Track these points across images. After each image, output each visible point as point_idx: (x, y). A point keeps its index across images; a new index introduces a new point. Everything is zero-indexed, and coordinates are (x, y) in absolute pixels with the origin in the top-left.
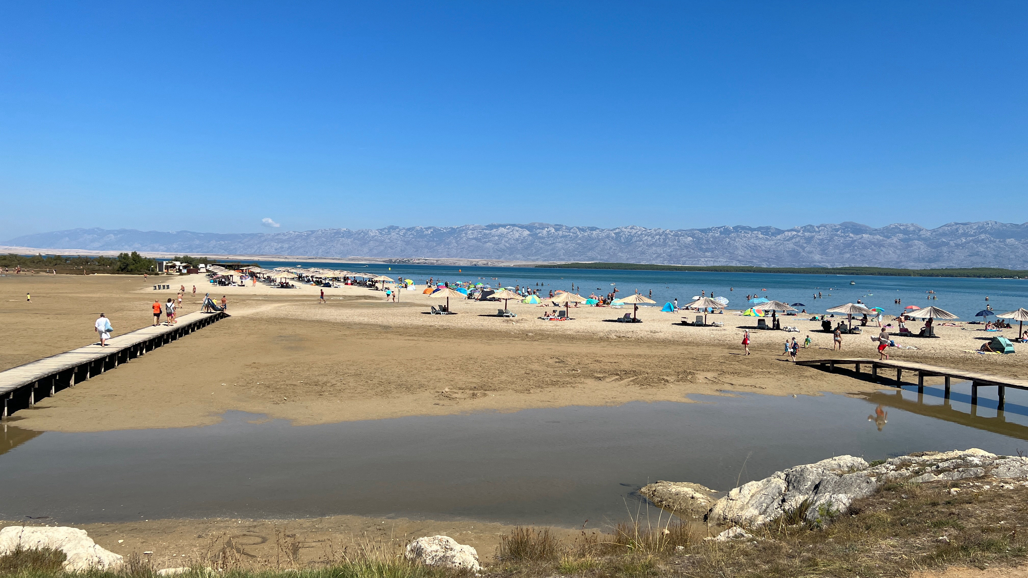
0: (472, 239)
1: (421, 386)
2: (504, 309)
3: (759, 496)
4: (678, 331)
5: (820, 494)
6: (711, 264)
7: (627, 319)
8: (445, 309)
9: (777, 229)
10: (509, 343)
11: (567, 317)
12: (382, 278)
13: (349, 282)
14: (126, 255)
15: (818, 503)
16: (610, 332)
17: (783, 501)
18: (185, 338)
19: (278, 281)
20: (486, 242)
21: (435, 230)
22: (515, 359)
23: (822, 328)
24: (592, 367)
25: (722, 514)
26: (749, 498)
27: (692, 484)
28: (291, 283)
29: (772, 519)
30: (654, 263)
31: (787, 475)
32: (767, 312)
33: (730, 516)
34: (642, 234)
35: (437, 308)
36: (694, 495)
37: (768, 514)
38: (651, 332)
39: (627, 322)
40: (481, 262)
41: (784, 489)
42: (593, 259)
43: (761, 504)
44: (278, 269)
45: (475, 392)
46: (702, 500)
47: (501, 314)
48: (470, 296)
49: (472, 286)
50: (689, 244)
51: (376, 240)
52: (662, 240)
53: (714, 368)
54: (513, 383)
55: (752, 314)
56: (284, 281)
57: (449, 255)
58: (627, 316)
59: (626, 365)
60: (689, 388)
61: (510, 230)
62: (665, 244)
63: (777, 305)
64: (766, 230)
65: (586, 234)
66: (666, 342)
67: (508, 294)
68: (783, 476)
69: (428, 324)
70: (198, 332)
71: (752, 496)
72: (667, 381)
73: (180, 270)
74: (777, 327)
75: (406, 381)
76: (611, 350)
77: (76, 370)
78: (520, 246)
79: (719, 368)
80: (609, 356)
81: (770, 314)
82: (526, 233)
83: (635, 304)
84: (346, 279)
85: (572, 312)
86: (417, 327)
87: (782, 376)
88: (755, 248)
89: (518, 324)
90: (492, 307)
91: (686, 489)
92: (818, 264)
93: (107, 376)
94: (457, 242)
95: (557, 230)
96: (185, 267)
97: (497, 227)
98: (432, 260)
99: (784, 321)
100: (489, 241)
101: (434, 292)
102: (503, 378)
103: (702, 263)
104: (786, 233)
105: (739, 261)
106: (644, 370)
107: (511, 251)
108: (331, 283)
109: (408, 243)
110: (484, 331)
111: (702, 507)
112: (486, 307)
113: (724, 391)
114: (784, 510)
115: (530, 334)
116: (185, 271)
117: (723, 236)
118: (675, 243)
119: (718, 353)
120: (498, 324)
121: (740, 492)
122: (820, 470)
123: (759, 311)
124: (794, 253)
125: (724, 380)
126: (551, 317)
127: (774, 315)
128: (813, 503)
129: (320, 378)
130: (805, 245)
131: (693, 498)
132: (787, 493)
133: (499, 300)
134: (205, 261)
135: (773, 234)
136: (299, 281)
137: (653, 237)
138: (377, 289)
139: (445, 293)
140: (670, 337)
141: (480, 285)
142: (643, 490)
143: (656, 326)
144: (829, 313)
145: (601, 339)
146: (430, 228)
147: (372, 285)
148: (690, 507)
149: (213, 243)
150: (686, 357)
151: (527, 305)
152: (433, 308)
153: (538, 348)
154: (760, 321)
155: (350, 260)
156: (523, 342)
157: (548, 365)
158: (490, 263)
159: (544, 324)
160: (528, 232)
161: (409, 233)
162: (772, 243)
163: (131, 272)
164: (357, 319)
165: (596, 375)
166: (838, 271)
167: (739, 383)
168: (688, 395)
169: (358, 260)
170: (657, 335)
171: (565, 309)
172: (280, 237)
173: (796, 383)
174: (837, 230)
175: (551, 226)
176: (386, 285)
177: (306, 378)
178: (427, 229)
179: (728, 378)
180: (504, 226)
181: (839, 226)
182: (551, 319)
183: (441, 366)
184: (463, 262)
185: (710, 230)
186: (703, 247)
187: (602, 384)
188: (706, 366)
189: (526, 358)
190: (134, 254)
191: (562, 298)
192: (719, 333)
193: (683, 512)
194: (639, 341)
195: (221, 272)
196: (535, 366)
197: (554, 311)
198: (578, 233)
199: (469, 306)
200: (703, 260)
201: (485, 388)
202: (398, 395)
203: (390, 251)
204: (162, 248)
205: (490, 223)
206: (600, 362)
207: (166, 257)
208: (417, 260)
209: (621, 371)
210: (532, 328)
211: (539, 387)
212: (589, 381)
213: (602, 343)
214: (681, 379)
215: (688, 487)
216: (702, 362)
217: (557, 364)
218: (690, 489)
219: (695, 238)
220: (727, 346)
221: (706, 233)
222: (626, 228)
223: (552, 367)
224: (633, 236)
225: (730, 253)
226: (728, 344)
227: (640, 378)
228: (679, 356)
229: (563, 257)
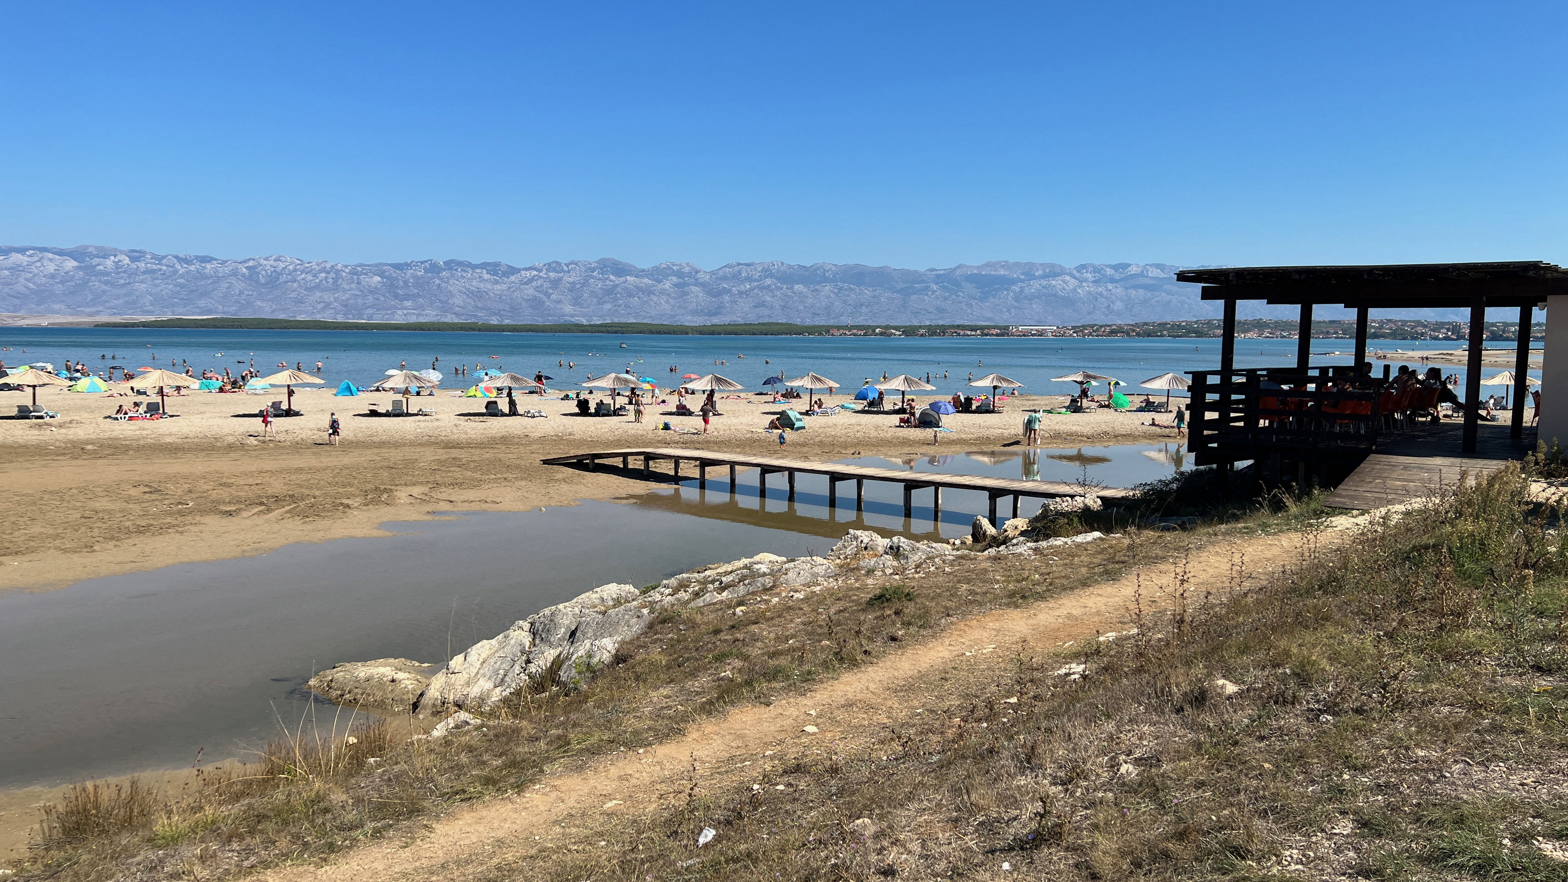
2: (29, 404)
3: (492, 661)
4: (363, 426)
5: (577, 642)
6: (413, 319)
9: (509, 266)
10: (44, 466)
11: (164, 413)
15: (575, 656)
16: (246, 434)
17: (528, 661)
22: (60, 494)
23: (577, 410)
24: (214, 495)
25: (440, 697)
26: (478, 666)
27: (392, 660)
29: (512, 691)
30: (319, 317)
31: (532, 624)
33: (450, 698)
34: (295, 270)
36: (395, 677)
37: (506, 684)
41: (527, 646)
42: (210, 312)
43: (496, 672)
46: (408, 682)
47: (24, 414)
50: (376, 287)
52: (331, 281)
53: (422, 479)
54: (56, 537)
55: (479, 394)
59: (277, 487)
60: (385, 514)
61: (35, 259)
62: (336, 287)
63: (514, 378)
64: (493, 268)
65: (192, 268)
67: (39, 377)
68: (526, 626)
71: (482, 663)
72: (348, 506)
74: (514, 411)
76: (249, 465)
78: (58, 289)
79: (431, 479)
80: (246, 475)
81: (504, 393)
82: (71, 264)
83: (289, 386)
85: (171, 404)
87: (523, 483)
88: (478, 295)
89: (62, 430)
90: (7, 401)
91: (382, 670)
92: (570, 318)
95: (133, 260)
102: (36, 529)
103: (399, 318)
104: (523, 273)
105: (457, 315)
106: (307, 492)
107: (41, 297)
111: (408, 692)
113: (439, 513)
114: (529, 675)
115: (89, 447)
117: (430, 275)
118: (353, 286)
119: (429, 455)
120: (19, 433)
121: (465, 659)
122: (577, 610)
123: (487, 389)
124: (535, 303)
125: (440, 496)
126: (130, 414)
127: (509, 395)
128: (568, 657)
130: (550, 291)
131: (393, 681)
132: (533, 649)
133: (18, 387)
135: (504, 274)
137: (315, 276)
140: (351, 437)
142: (312, 682)
144: (586, 389)
145: (230, 447)
148: (389, 696)
150: (379, 465)
153: (108, 471)
154: (489, 403)
156: (74, 462)
157: (128, 500)
159: (117, 427)
160: (74, 263)
162: (505, 287)
165: (222, 508)
166: (597, 329)
167: (462, 498)
168: (381, 526)
171: (159, 399)
173: (544, 491)
174: (592, 270)
175: (122, 252)
179: (446, 493)
180: (21, 251)
181: (596, 265)
182: (131, 418)
185: (408, 265)
186: (399, 291)
187: (233, 523)
188: (409, 478)
189: (83, 490)
191: (151, 380)
192: (429, 424)
193: (379, 704)
194: (299, 447)
196: (103, 504)
197: (136, 404)
198: (178, 266)
200: (400, 312)
206: (229, 485)
209: (267, 497)
210: (93, 436)
211: (112, 538)
212: (208, 519)
213: (232, 455)
214: (372, 501)
215: (385, 666)
216: (404, 471)
217: (147, 496)
218: (389, 668)
219: (386, 277)
220: (442, 445)
221: (402, 270)
222: (266, 259)
223: (138, 501)
224: (280, 274)
225: (441, 302)
226: (443, 441)
227: (302, 504)
228: (365, 465)
229: (151, 308)
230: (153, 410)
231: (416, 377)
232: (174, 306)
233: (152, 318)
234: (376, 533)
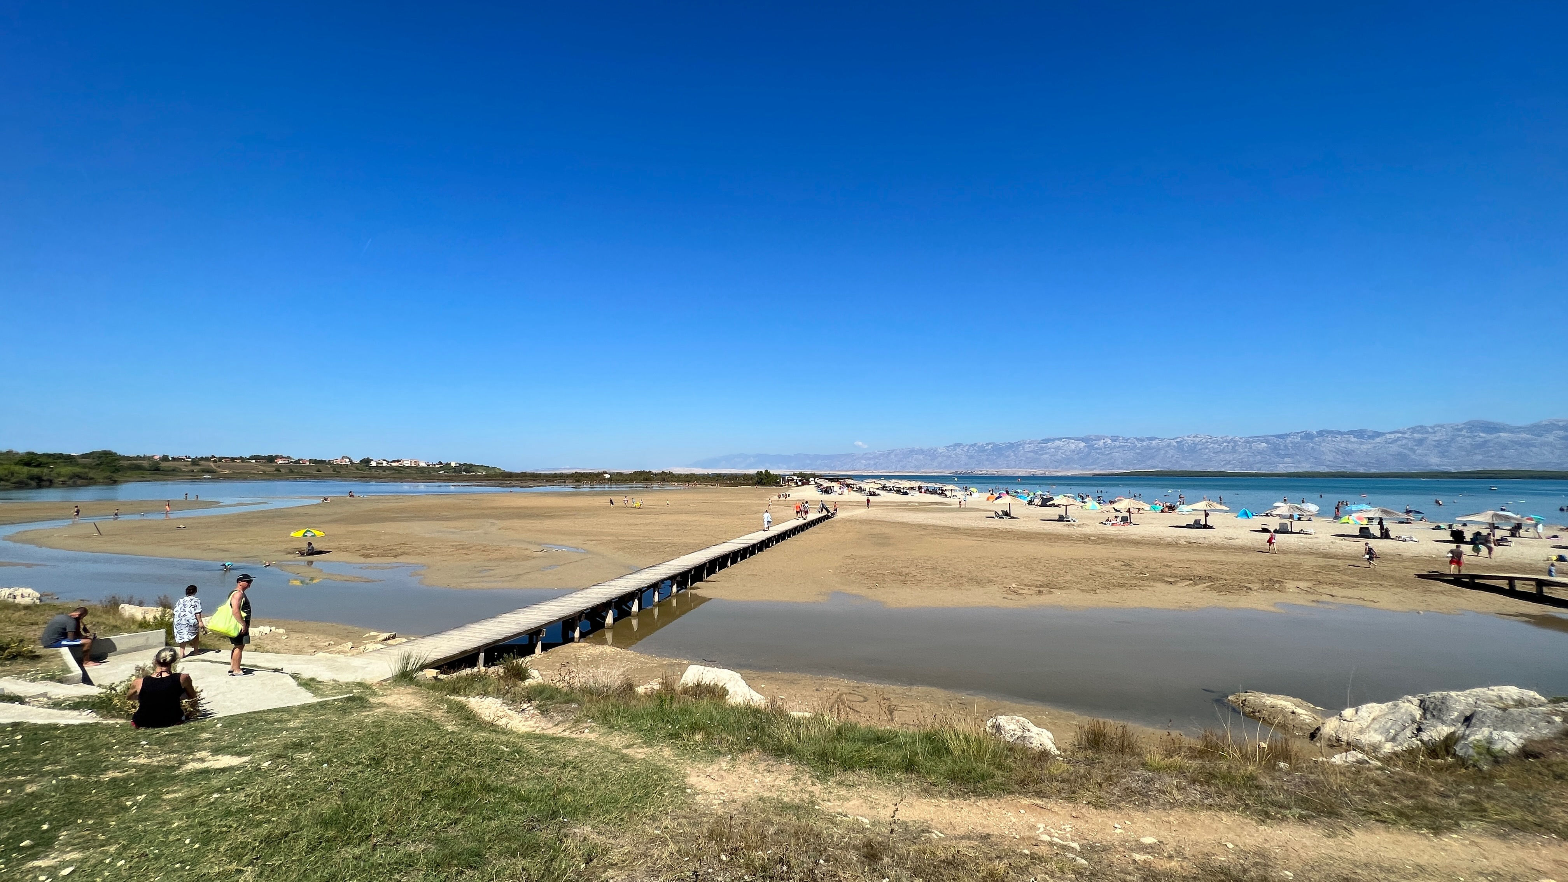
0: (1030, 452)
1: (990, 581)
2: (1064, 514)
3: (1383, 721)
4: (1258, 538)
5: (1473, 727)
6: (1292, 470)
7: (1197, 525)
8: (1006, 514)
9: (1375, 432)
10: (1071, 546)
11: (1131, 523)
12: (949, 487)
13: (923, 490)
14: (761, 472)
15: (1471, 738)
16: (1179, 537)
17: (1419, 730)
18: (802, 534)
19: (867, 490)
20: (1042, 454)
21: (995, 445)
22: (1079, 561)
23: (1451, 539)
24: (1161, 571)
25: (1334, 735)
26: (1369, 722)
27: (1291, 698)
28: (877, 492)
29: (1404, 749)
30: (1223, 470)
31: (1422, 701)
32: (1370, 519)
33: (1344, 738)
34: (1207, 442)
35: (1001, 513)
36: (1295, 710)
37: (1398, 742)
38: (1226, 538)
39: (1197, 528)
40: (1039, 472)
41: (1418, 717)
42: (1154, 467)
43: (1388, 731)
44: (866, 481)
45: (1041, 589)
46: (1306, 717)
47: (1061, 519)
48: (1030, 503)
49: (1032, 495)
50: (1263, 451)
51: (943, 456)
52: (1230, 447)
53: (1306, 577)
54: (1078, 583)
55: (1351, 522)
56: (871, 490)
57: (1008, 467)
58: (1197, 522)
59: (1200, 570)
60: (1276, 596)
61: (1066, 443)
62: (1234, 451)
64: (1360, 434)
65: (1145, 444)
66: (1244, 550)
67: (1068, 501)
68: (1416, 701)
69: (992, 526)
70: (811, 529)
71: (1374, 719)
72: (1250, 589)
73: (797, 483)
74: (1385, 535)
75: (977, 576)
76: (1180, 555)
77: (731, 555)
78: (1076, 457)
79: (1314, 578)
80: (1180, 561)
81: (1376, 522)
82: (1082, 444)
83: (1205, 511)
84: (920, 488)
85: (1134, 518)
86: (983, 530)
87: (1400, 590)
88: (1348, 453)
89: (1079, 529)
90: (1053, 512)
91: (1283, 703)
92: (1437, 468)
93: (750, 560)
94: (1015, 455)
95: (1113, 441)
96: (800, 481)
97: (1053, 440)
98: (993, 471)
99: (1394, 529)
100: (1046, 453)
101: (996, 499)
102: (1068, 577)
103: (1281, 469)
104: (1388, 436)
105: (1328, 466)
106: (1220, 576)
107: (1068, 461)
108: (908, 491)
109: (971, 457)
110: (1046, 534)
111: (1307, 724)
112: (1046, 512)
113: (1322, 602)
114: (1421, 741)
115: (1092, 538)
116: (800, 483)
117: (1305, 441)
118: (1246, 450)
119: (1310, 562)
120: (1060, 528)
121: (1356, 713)
122: (1470, 700)
123: (1360, 519)
124: (1401, 457)
125: (1322, 591)
126: (1113, 522)
127: (1381, 523)
128: (1464, 737)
129: (903, 569)
130: (1416, 448)
131: (1293, 713)
132: (1424, 721)
133: (1058, 506)
134: (814, 476)
135: (1370, 437)
136: (883, 489)
137: (1220, 445)
138: (946, 496)
139: (1007, 499)
140: (1249, 544)
141: (1039, 493)
142: (1231, 698)
143: (1230, 532)
144: (1459, 522)
145: (1169, 545)
146: (990, 444)
147: (942, 493)
148: (1290, 722)
149: (819, 462)
150: (1271, 564)
151: (1086, 511)
152: (996, 512)
153: (1101, 551)
154: (1361, 529)
155: (923, 472)
156: (1085, 545)
157: (1113, 568)
158: (1047, 473)
159: (1106, 529)
160: (1084, 444)
161: (972, 448)
162: (1370, 446)
163: (764, 485)
164: (931, 521)
165: (1166, 579)
166: (1466, 475)
167: (1341, 594)
168: (1275, 604)
169: (931, 472)
170: (1233, 542)
171: (1127, 515)
172: (868, 456)
173: (1421, 599)
174: (1460, 430)
175: (1107, 437)
176: (954, 493)
177: (893, 568)
178: (988, 444)
179: (1327, 589)
180: (1060, 439)
181: (1463, 426)
182: (1113, 524)
183: (1008, 565)
184: (1022, 473)
185: (1288, 435)
186: (1281, 452)
187: (1172, 588)
188: (1296, 575)
189: (1090, 560)
190: (766, 471)
191: (1123, 504)
192: (1310, 540)
193: (1283, 727)
194: (1213, 547)
195: (826, 484)
196: (1100, 568)
197: (1116, 517)
198: (1136, 443)
199: (1029, 511)
200: (1281, 465)
201: (1049, 586)
202: (969, 588)
203: (955, 464)
204: (785, 466)
205: (1046, 437)
206: (1170, 566)
207: (787, 473)
208: (978, 471)
209: (1193, 576)
210: (1094, 533)
211: (1105, 588)
212: (1158, 585)
213: (1171, 549)
214: (1267, 588)
215: (1286, 700)
216: (1291, 570)
217: (1123, 567)
218: (1289, 703)
219: (1270, 444)
220: (1322, 555)
221: (1283, 438)
222: (1188, 437)
223: (1118, 569)
224: (1197, 444)
225: (1315, 458)
226: (1322, 553)
227: (1217, 584)
228: (1261, 563)
229: (1122, 466)
230: (1125, 520)
231: (1298, 508)
232: (1134, 464)
233: (1122, 471)
234: (1272, 609)
